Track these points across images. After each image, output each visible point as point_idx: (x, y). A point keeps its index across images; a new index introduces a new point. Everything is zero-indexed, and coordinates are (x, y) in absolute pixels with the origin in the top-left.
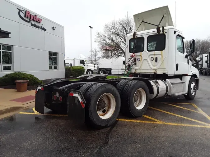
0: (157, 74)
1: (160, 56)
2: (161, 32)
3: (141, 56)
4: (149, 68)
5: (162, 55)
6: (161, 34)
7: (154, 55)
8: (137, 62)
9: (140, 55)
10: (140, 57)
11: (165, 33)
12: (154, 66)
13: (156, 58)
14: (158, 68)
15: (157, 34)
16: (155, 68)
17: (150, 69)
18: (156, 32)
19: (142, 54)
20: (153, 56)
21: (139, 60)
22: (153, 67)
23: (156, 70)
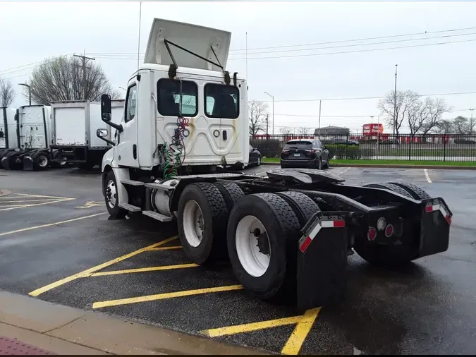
0: (227, 163)
1: (231, 128)
2: (232, 83)
3: (192, 125)
4: (210, 152)
5: (234, 128)
6: (232, 86)
7: (220, 125)
9: (190, 122)
10: (189, 128)
11: (238, 85)
12: (220, 148)
13: (225, 133)
14: (229, 153)
15: (225, 83)
16: (223, 151)
17: (213, 154)
18: (223, 81)
19: (195, 121)
20: (218, 128)
21: (186, 133)
22: (219, 151)
23: (224, 156)
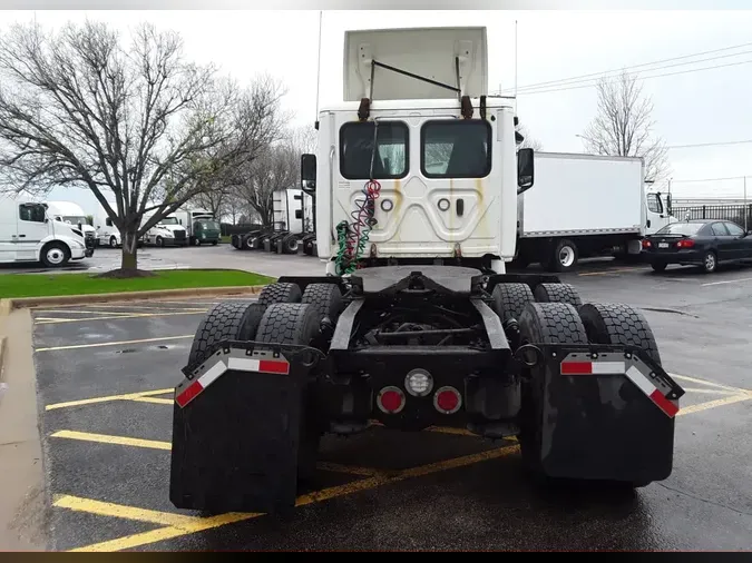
0: (464, 256)
1: (474, 195)
2: (476, 115)
3: (397, 192)
4: (430, 236)
5: (479, 194)
6: (476, 121)
7: (452, 190)
8: (379, 215)
9: (393, 187)
10: (392, 197)
11: (488, 118)
12: (451, 230)
13: (460, 204)
14: (468, 238)
15: (462, 118)
16: (456, 235)
17: (437, 240)
18: (458, 114)
19: (402, 185)
20: (447, 196)
21: (387, 206)
22: (447, 234)
23: (458, 244)
